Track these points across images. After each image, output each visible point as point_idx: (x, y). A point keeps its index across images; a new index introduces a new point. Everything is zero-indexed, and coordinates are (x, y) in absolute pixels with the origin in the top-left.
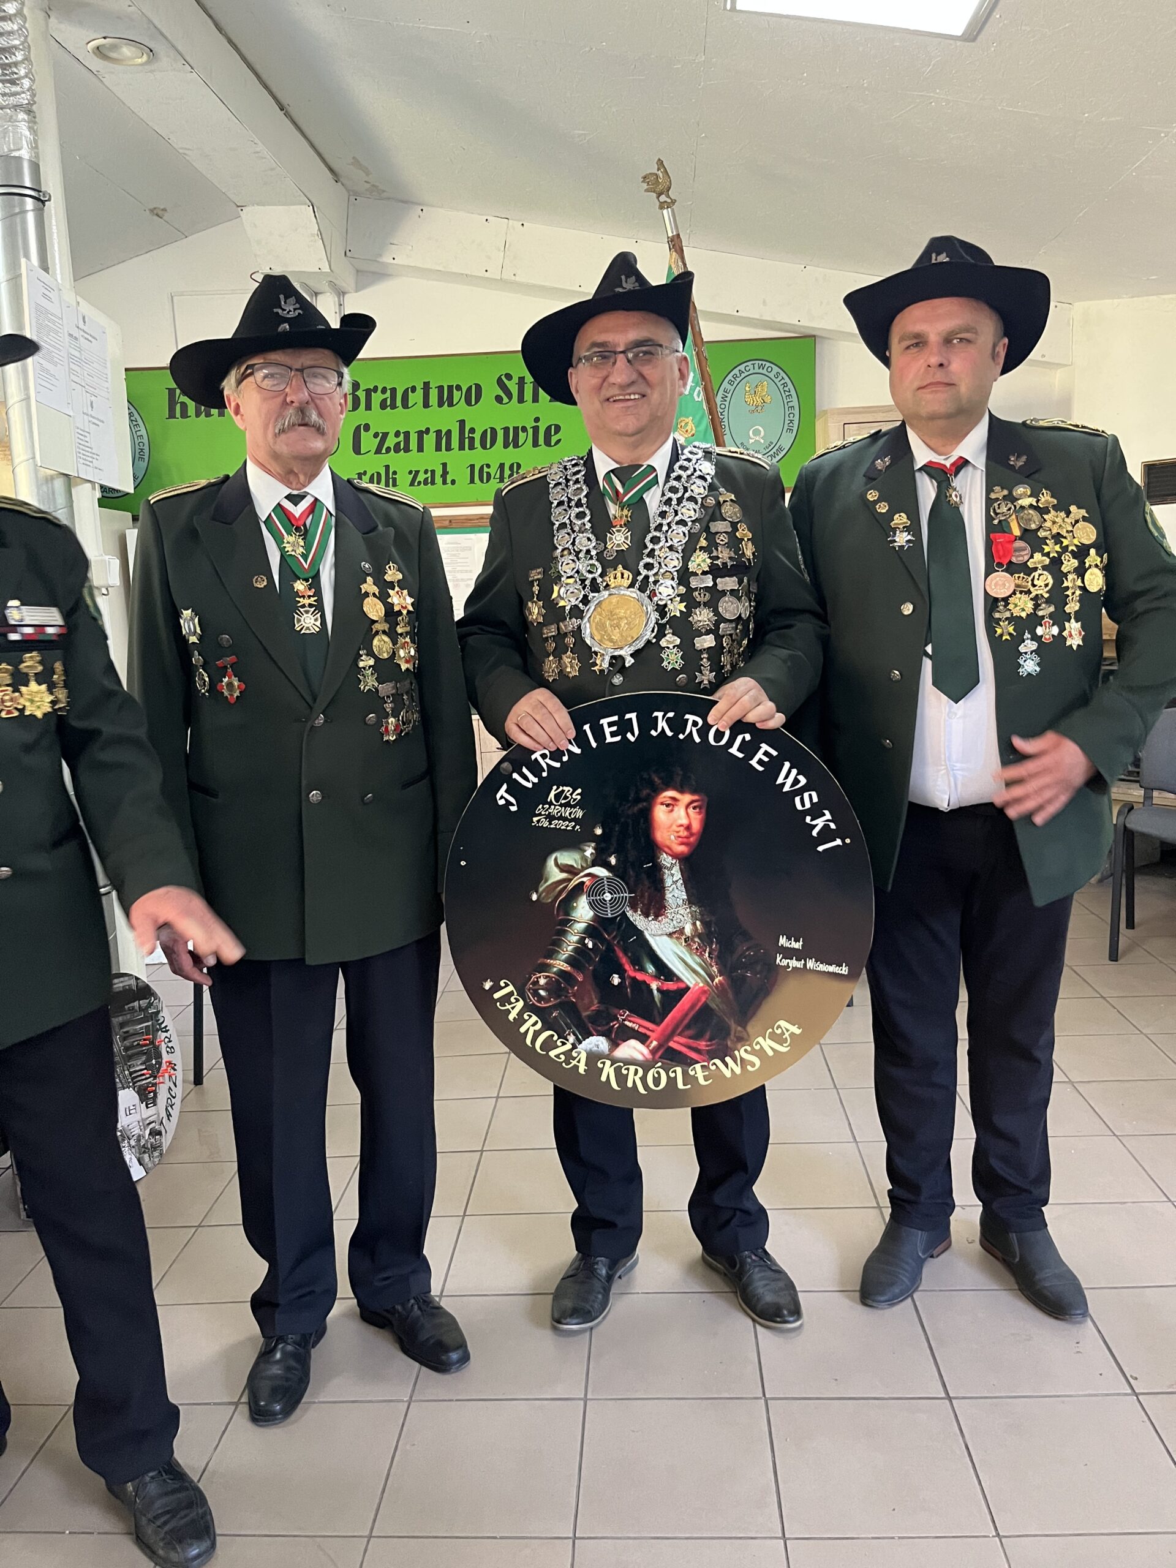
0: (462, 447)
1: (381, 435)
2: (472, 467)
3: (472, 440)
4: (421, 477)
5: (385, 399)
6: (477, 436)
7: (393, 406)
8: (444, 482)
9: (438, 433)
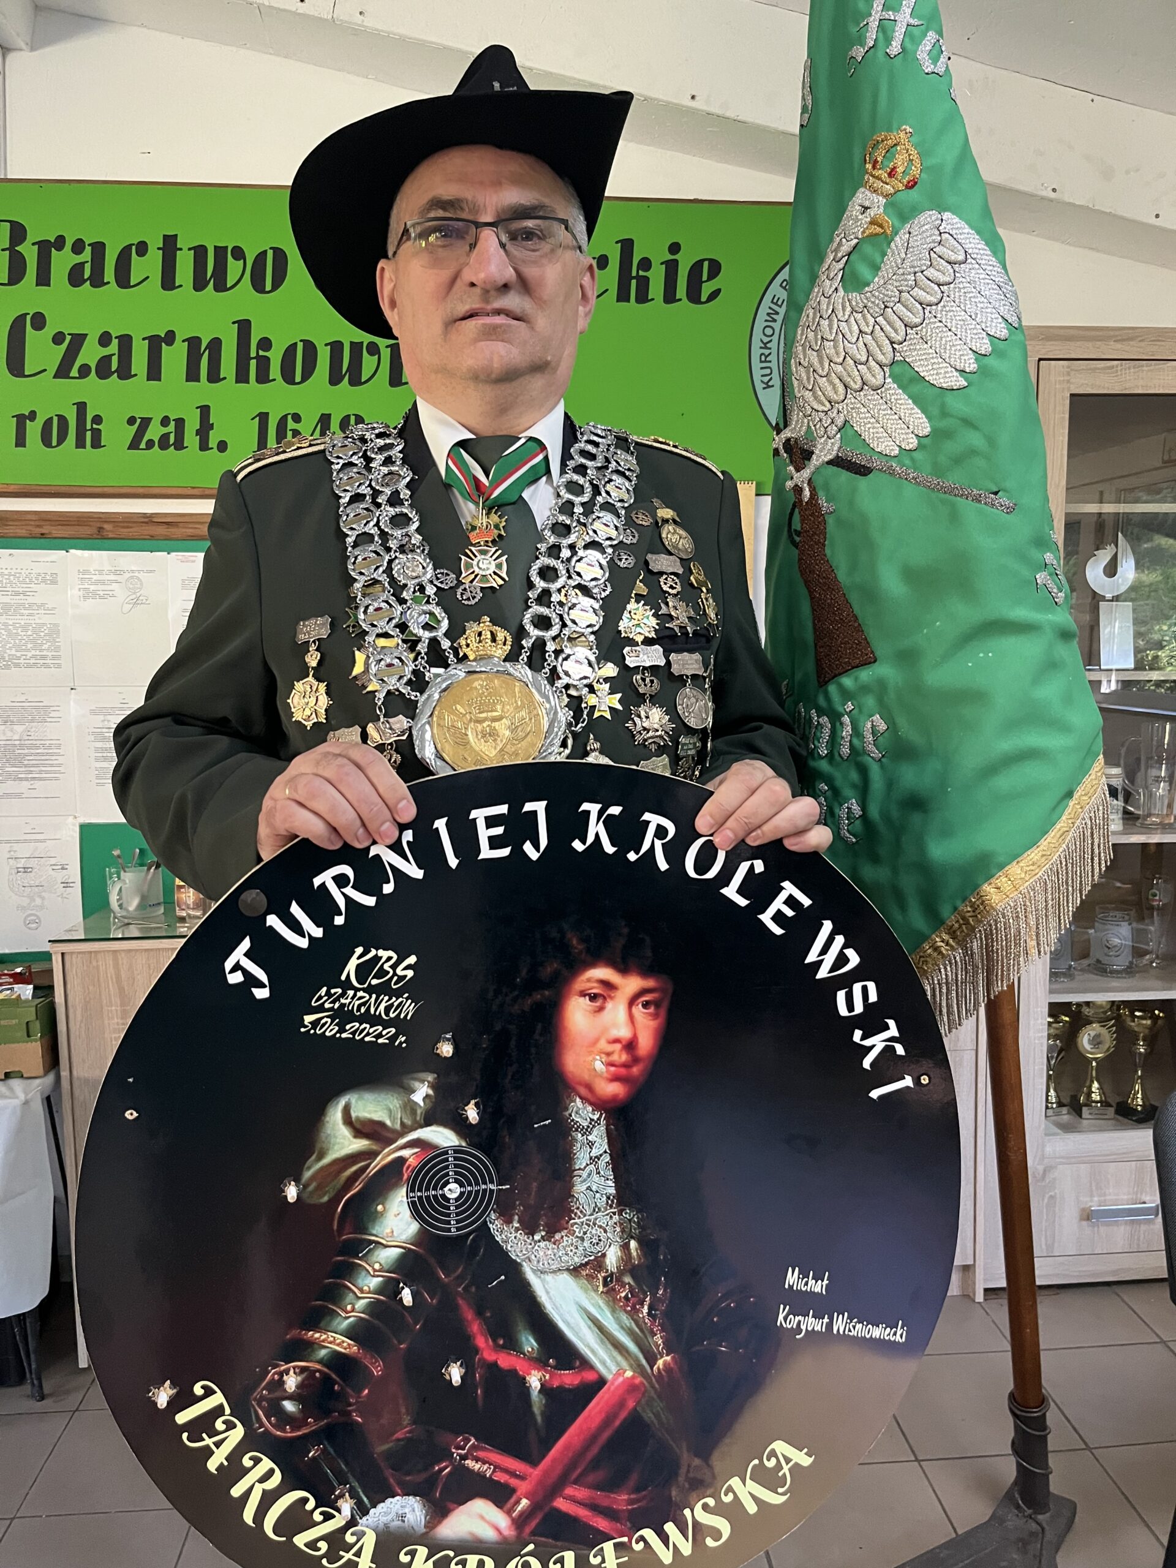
0: (242, 377)
1: (68, 338)
2: (263, 417)
3: (264, 364)
4: (154, 432)
5: (81, 265)
6: (275, 356)
7: (97, 281)
8: (204, 446)
9: (193, 343)
